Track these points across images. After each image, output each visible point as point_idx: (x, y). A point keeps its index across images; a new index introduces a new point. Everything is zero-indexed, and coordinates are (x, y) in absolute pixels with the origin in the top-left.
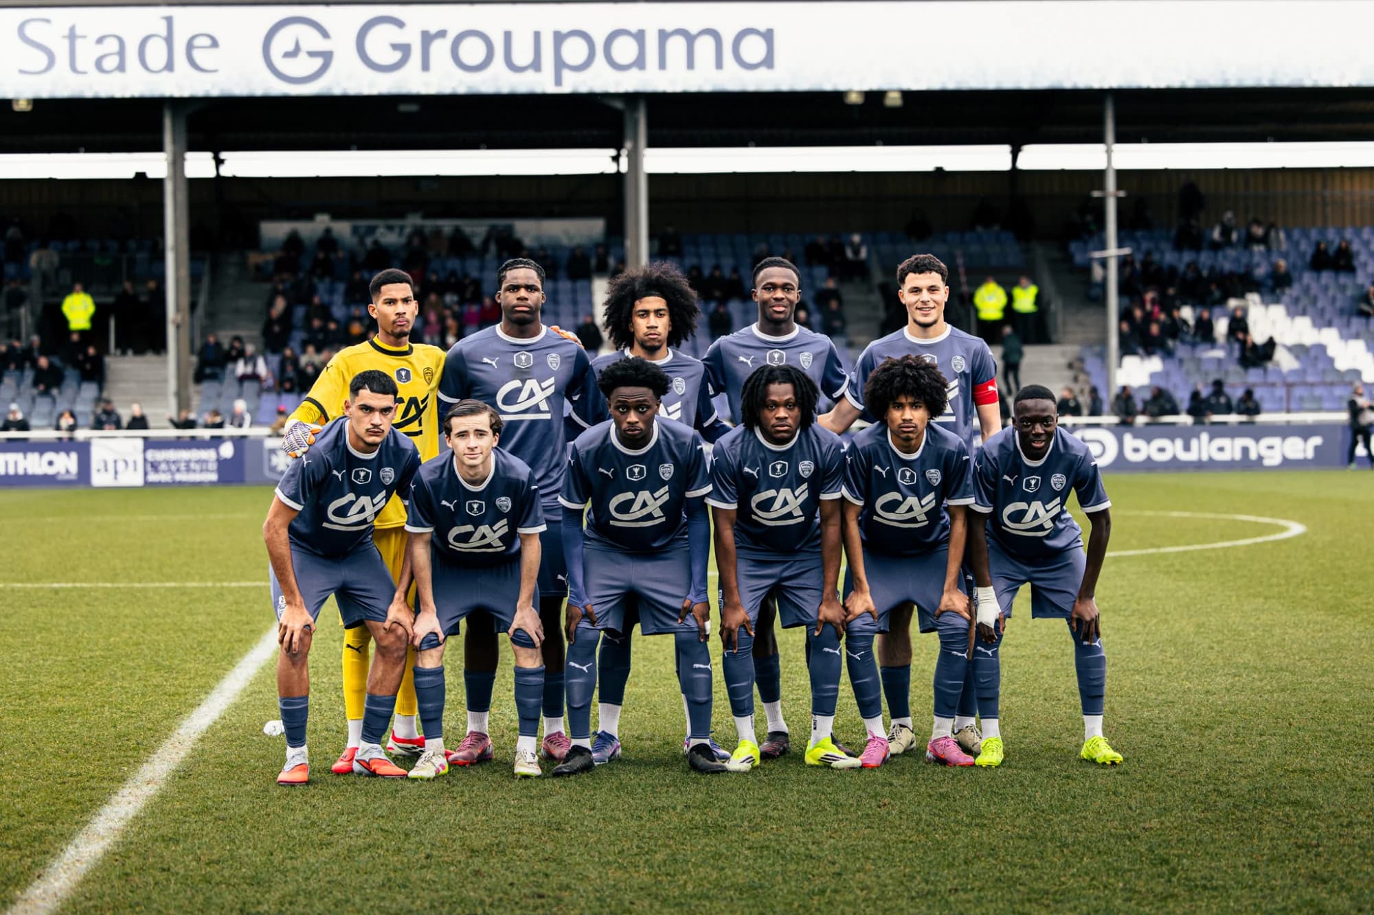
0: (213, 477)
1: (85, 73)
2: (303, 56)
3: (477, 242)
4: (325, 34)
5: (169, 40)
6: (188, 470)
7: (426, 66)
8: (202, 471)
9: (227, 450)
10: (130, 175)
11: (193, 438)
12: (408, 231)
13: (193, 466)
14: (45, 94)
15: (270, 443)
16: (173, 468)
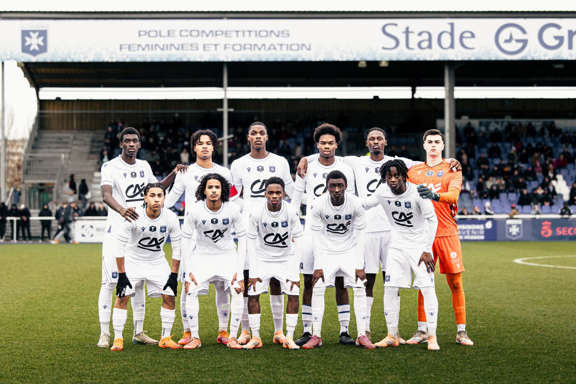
0: (482, 237)
1: (413, 49)
2: (513, 42)
3: (538, 129)
4: (524, 32)
5: (452, 34)
6: (471, 234)
7: (570, 47)
8: (477, 235)
9: (489, 225)
10: (371, 97)
11: (472, 219)
12: (505, 124)
13: (472, 232)
14: (394, 59)
15: (509, 222)
16: (464, 233)
